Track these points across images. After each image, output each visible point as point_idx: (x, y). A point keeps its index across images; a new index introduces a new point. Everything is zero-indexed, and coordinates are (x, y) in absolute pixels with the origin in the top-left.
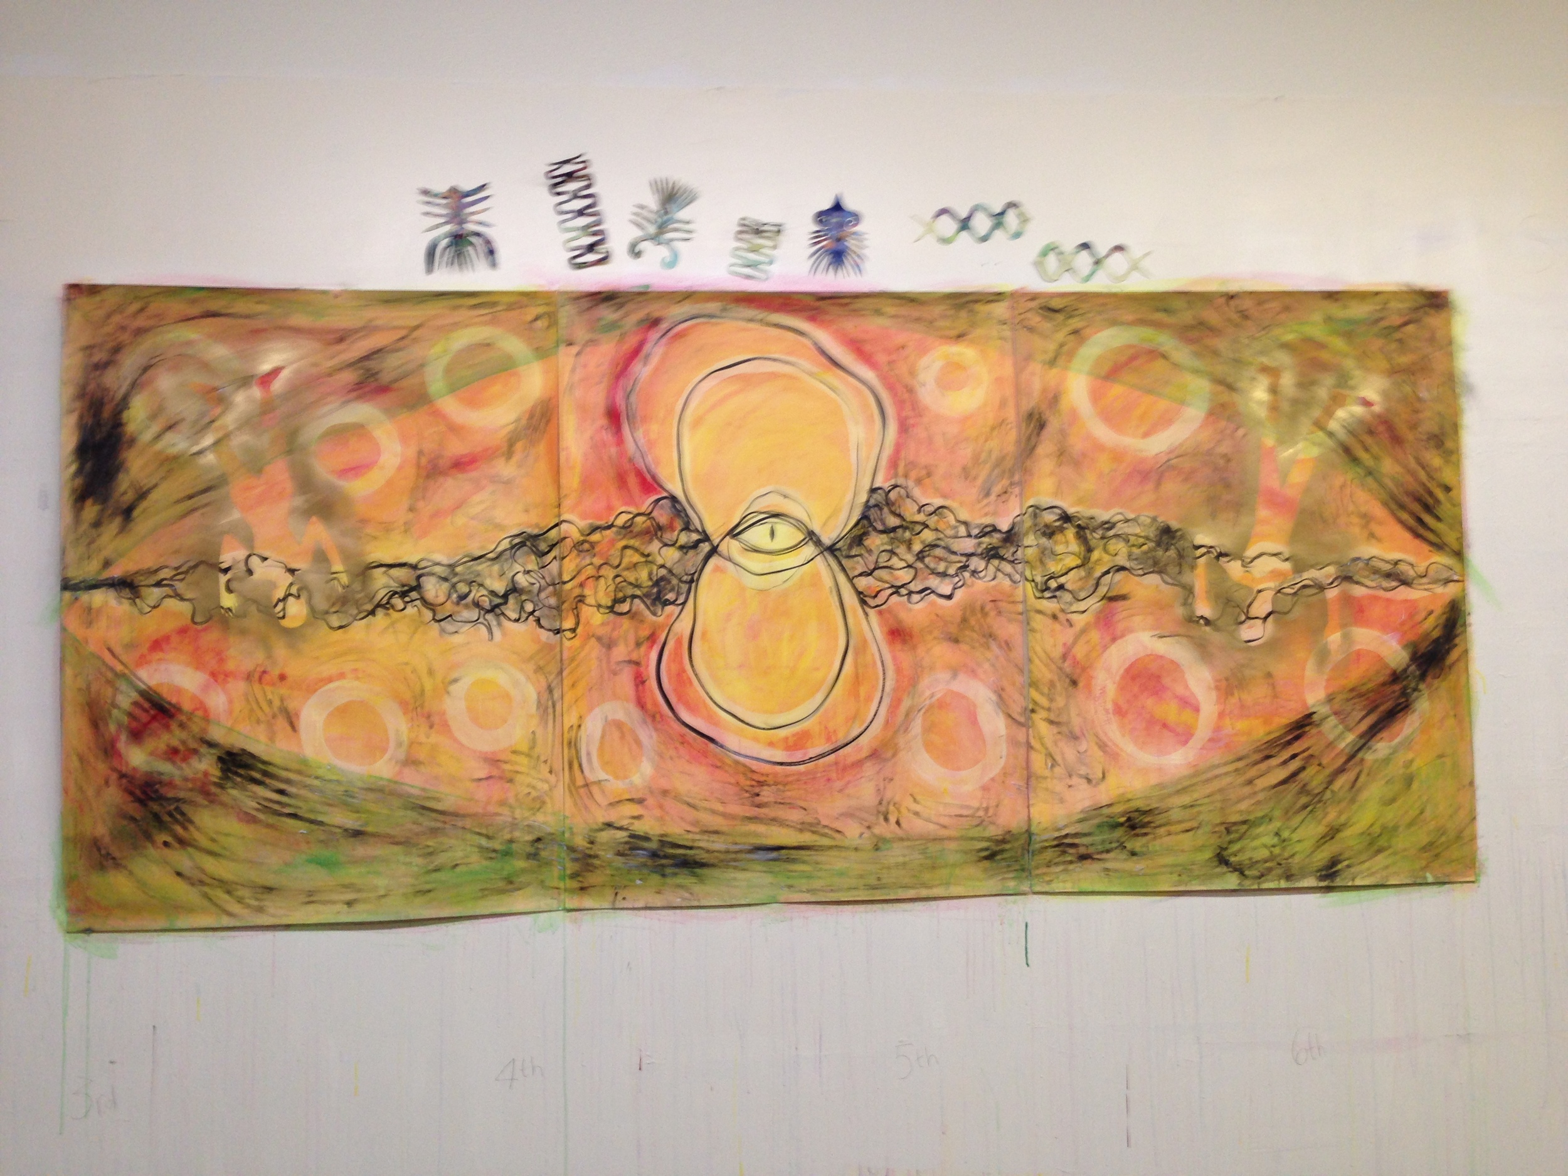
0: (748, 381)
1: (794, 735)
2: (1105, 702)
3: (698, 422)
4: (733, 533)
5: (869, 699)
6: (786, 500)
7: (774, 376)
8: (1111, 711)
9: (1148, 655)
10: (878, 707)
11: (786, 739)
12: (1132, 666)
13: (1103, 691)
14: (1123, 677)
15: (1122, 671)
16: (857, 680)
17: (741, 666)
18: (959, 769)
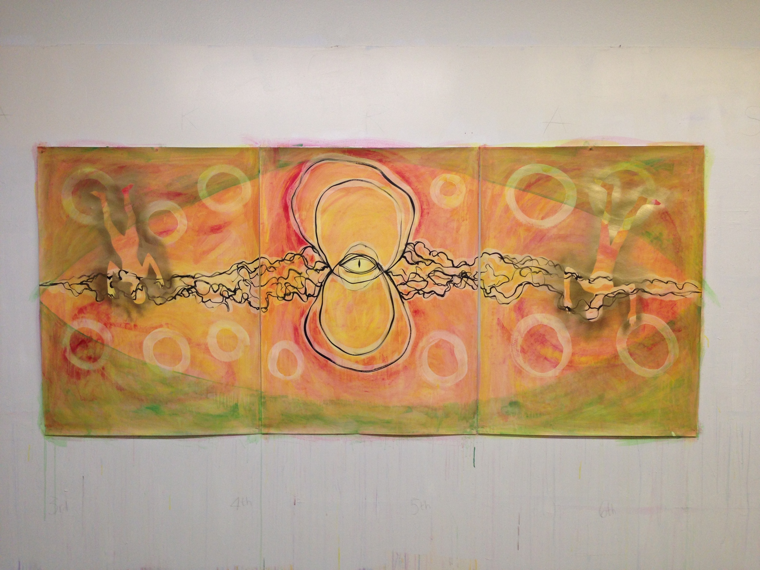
0: (348, 191)
1: (367, 358)
2: (517, 347)
3: (324, 211)
4: (341, 264)
5: (403, 342)
6: (366, 248)
7: (361, 188)
8: (519, 351)
9: (539, 325)
10: (408, 346)
11: (364, 360)
12: (530, 330)
13: (516, 341)
14: (526, 335)
15: (526, 332)
16: (397, 334)
17: (343, 326)
18: (444, 376)
